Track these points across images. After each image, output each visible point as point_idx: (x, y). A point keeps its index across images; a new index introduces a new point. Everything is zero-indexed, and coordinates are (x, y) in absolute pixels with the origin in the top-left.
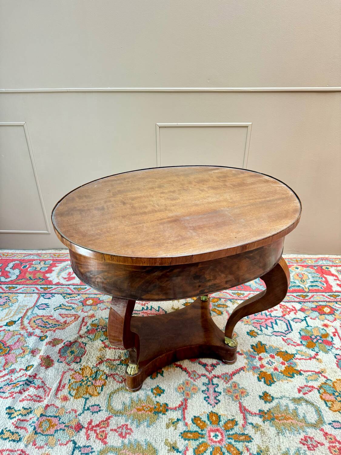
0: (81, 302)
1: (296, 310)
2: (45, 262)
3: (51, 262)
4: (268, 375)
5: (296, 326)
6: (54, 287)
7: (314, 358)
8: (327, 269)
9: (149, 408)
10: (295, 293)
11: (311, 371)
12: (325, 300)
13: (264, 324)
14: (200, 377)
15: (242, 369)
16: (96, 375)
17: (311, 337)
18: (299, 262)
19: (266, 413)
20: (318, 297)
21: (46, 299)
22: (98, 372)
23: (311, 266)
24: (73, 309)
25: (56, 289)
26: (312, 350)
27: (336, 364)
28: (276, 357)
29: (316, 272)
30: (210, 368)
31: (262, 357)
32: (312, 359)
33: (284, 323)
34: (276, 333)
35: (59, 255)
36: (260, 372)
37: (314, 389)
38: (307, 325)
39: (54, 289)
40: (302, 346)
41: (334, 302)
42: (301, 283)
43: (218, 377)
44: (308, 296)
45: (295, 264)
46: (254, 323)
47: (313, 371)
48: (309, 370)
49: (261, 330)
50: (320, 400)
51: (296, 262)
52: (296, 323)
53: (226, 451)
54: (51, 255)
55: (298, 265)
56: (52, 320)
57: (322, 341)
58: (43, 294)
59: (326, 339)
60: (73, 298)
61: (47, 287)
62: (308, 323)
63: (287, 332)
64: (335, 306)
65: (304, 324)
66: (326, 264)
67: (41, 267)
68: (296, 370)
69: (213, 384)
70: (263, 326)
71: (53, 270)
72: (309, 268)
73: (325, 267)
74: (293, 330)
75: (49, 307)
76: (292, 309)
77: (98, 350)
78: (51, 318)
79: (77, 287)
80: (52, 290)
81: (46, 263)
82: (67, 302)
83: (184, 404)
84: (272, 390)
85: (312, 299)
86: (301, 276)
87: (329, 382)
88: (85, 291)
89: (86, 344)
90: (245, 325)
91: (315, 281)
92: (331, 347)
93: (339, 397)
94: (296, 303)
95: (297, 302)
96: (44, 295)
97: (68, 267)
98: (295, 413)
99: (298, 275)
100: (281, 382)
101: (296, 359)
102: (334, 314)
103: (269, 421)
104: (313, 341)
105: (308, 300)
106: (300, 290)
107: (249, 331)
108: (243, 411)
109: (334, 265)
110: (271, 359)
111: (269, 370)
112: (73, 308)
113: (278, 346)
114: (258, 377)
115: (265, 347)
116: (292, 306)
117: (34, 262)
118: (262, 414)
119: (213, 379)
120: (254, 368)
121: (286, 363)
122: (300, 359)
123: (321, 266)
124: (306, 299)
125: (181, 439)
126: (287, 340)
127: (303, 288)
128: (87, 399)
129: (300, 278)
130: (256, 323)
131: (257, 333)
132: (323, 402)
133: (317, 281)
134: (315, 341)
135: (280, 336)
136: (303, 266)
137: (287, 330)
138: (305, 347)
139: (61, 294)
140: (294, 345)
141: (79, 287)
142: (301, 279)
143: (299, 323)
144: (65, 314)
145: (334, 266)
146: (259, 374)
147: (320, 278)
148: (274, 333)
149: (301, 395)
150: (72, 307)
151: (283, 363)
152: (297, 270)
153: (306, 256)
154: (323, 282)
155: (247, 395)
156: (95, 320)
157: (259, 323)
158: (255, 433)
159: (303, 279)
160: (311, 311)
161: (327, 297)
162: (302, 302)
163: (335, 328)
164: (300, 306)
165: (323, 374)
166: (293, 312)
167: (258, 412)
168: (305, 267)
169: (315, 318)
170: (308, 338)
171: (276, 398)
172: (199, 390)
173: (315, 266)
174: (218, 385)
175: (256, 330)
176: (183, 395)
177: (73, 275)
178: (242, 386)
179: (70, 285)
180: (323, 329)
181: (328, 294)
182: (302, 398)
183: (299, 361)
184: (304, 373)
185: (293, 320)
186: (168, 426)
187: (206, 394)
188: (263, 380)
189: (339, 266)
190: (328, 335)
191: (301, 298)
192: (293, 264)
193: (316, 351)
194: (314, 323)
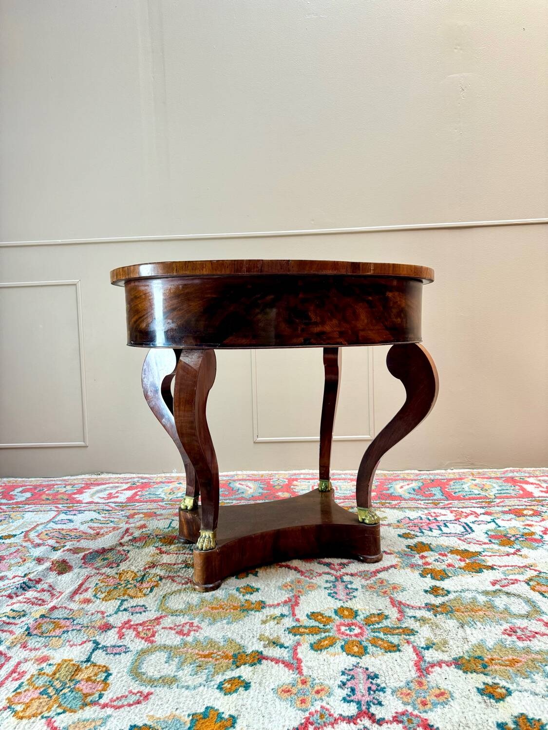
0: (125, 516)
1: (476, 514)
2: (74, 486)
3: (83, 485)
4: (438, 571)
5: (479, 527)
6: (84, 505)
7: (515, 554)
8: (521, 480)
9: (232, 606)
10: (473, 500)
11: (512, 566)
12: (523, 504)
13: (426, 527)
14: (320, 575)
15: (393, 566)
16: (143, 578)
17: (505, 536)
18: (475, 475)
19: (437, 607)
20: (512, 502)
21: (70, 516)
22: (147, 576)
23: (496, 477)
25: (87, 507)
26: (510, 547)
28: (449, 555)
29: (504, 482)
30: (337, 567)
31: (426, 556)
32: (512, 555)
33: (459, 526)
34: (447, 535)
35: (97, 479)
36: (424, 568)
37: (519, 582)
38: (497, 526)
39: (84, 507)
40: (493, 545)
41: (538, 505)
42: (481, 491)
43: (352, 575)
44: (495, 501)
45: (470, 477)
46: (409, 527)
47: (514, 566)
48: (506, 565)
49: (422, 532)
50: (532, 591)
52: (479, 525)
53: (370, 645)
54: (86, 479)
55: (475, 477)
57: (525, 538)
59: (530, 537)
60: (114, 514)
61: (73, 505)
62: (499, 524)
64: (541, 509)
65: (492, 526)
66: (520, 476)
67: (67, 489)
68: (485, 566)
69: (343, 582)
70: (425, 529)
71: (85, 492)
72: (493, 480)
73: (519, 478)
74: (475, 531)
75: (73, 522)
76: (471, 513)
77: (149, 556)
78: (75, 531)
80: (80, 508)
81: (76, 486)
82: (102, 517)
83: (293, 600)
84: (445, 584)
85: (501, 504)
86: (481, 486)
87: (543, 575)
88: (133, 507)
89: (129, 551)
90: (394, 528)
92: (541, 544)
95: (478, 507)
96: (66, 512)
97: (109, 488)
98: (491, 607)
99: (475, 485)
100: (460, 577)
101: (483, 556)
102: (540, 515)
103: (444, 614)
104: (509, 539)
105: (496, 505)
106: (481, 497)
107: (401, 534)
108: (398, 605)
109: (532, 475)
110: (441, 557)
111: (438, 566)
112: (112, 522)
113: (451, 545)
114: (420, 574)
115: (429, 546)
116: (471, 511)
117: (55, 487)
118: (429, 607)
119: (344, 577)
120: (412, 566)
121: (467, 560)
122: (490, 556)
123: (512, 478)
124: (492, 505)
125: (287, 635)
126: (465, 539)
127: (486, 495)
128: (123, 601)
129: (479, 487)
130: (412, 526)
131: (415, 535)
132: (537, 593)
133: (507, 489)
134: (513, 539)
135: (454, 537)
136: (482, 478)
137: (464, 532)
138: (497, 545)
139: (95, 511)
140: (478, 544)
141: (124, 504)
142: (481, 488)
143: (483, 525)
144: (98, 527)
145: (532, 477)
146: (422, 571)
147: (511, 486)
148: (445, 535)
149: (497, 587)
150: (110, 521)
151: (462, 560)
152: (473, 481)
153: (487, 470)
154: (517, 490)
155: (403, 590)
156: (146, 531)
157: (418, 527)
158: (421, 626)
159: (485, 488)
160: (501, 514)
161: (525, 502)
162: (486, 507)
163: (544, 527)
164: (483, 511)
165: (531, 568)
166: (472, 516)
167: (424, 605)
168: (487, 478)
169: (510, 520)
170: (501, 536)
171: (455, 592)
172: (320, 587)
173: (502, 478)
174: (351, 583)
175: (412, 533)
176: (291, 592)
177: (116, 495)
178: (394, 582)
179: (110, 502)
180: (525, 528)
181: (527, 499)
182: (500, 590)
183: (489, 557)
184: (499, 568)
185: (473, 522)
186: (264, 622)
187: (332, 590)
188: (429, 576)
189: (540, 476)
190: (533, 533)
191: (484, 504)
192: (466, 477)
193: (516, 548)
194: (509, 524)
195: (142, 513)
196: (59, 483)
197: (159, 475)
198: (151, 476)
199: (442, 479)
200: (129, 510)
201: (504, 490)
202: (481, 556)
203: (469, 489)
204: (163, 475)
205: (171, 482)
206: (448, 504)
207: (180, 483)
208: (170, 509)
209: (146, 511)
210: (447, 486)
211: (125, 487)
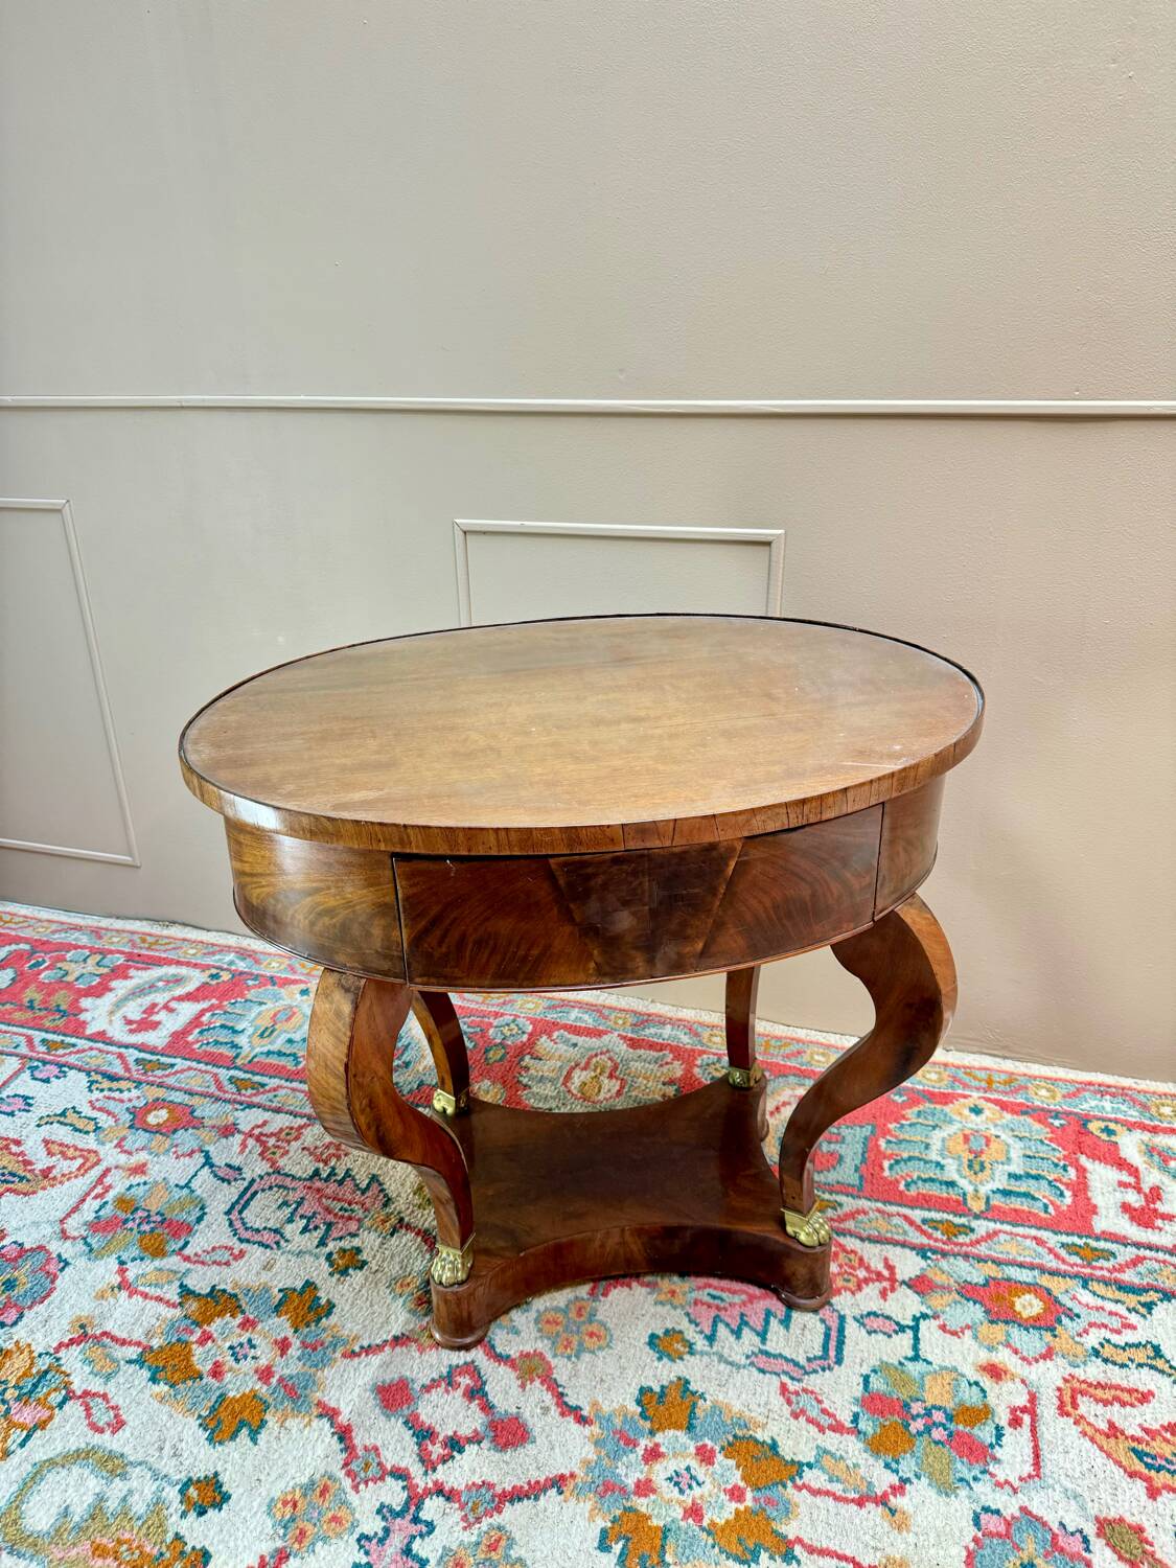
0: (132, 1111)
1: (892, 1280)
2: (103, 958)
3: (121, 960)
4: (650, 1528)
5: (861, 1347)
6: (82, 1043)
7: (882, 1501)
8: (1104, 1136)
9: (137, 1554)
10: (922, 1208)
11: (842, 1558)
12: (1037, 1261)
13: (736, 1312)
14: (382, 1478)
15: (559, 1482)
16: (35, 1386)
17: (907, 1406)
18: (995, 1086)
20: (1014, 1243)
21: (37, 1082)
22: (49, 1377)
23: (1043, 1109)
24: (95, 1131)
25: (83, 1055)
26: (887, 1466)
27: (964, 1554)
28: (719, 1457)
29: (1051, 1140)
30: (437, 1450)
31: (663, 1449)
32: (870, 1506)
33: (818, 1323)
34: (763, 1361)
35: (156, 942)
36: (626, 1509)
38: (911, 1354)
39: (78, 1052)
40: (852, 1438)
41: (1076, 1276)
42: (966, 1172)
43: (450, 1495)
44: (972, 1230)
45: (975, 1094)
46: (696, 1302)
48: (833, 1547)
49: (711, 1339)
51: (984, 1084)
52: (869, 1333)
54: (136, 938)
55: (988, 1100)
56: (14, 1154)
57: (950, 1435)
58: (36, 1064)
59: (968, 1429)
60: (116, 1095)
61: (62, 1041)
62: (922, 1346)
63: (815, 1365)
64: (1074, 1298)
66: (1113, 1116)
67: (84, 971)
68: (778, 1535)
69: (416, 1520)
70: (729, 1321)
71: (111, 990)
72: (1029, 1120)
73: (1102, 1125)
74: (846, 1361)
75: (28, 1111)
76: (879, 1274)
77: (94, 1294)
78: (14, 1149)
79: (148, 1056)
80: (71, 1053)
81: (106, 961)
82: (90, 1102)
85: (983, 1249)
86: (975, 1146)
88: (164, 1076)
89: (67, 1264)
90: (656, 1304)
91: (1028, 1176)
92: (976, 1472)
94: (907, 1251)
95: (913, 1247)
96: (37, 1067)
97: (160, 984)
99: (966, 1139)
101: (799, 1489)
102: (1052, 1329)
104: (907, 1426)
105: (964, 1248)
106: (948, 1200)
107: (660, 1333)
109: (1147, 1122)
110: (694, 1464)
111: (666, 1508)
112: (97, 1129)
113: (747, 1413)
114: (604, 1531)
115: (694, 1405)
116: (886, 1260)
117: (69, 956)
119: (427, 1501)
120: (609, 1488)
121: (749, 1495)
122: (817, 1493)
123: (1085, 1120)
124: (956, 1244)
126: (797, 1393)
127: (964, 1194)
129: (972, 1151)
130: (703, 1304)
131: (690, 1345)
133: (1037, 1178)
134: (917, 1426)
135: (778, 1375)
136: (1004, 1106)
137: (815, 1358)
138: (861, 1445)
139: (88, 1074)
140: (817, 1425)
141: (154, 1058)
142: (971, 1157)
143: (881, 1337)
144: (61, 1145)
145: (1144, 1127)
146: (615, 1520)
147: (1056, 1165)
148: (761, 1361)
150: (96, 1123)
151: (736, 1494)
152: (973, 1116)
153: (1036, 1069)
154: (1062, 1187)
156: (138, 1185)
157: (718, 1308)
159: (983, 1157)
160: (955, 1295)
161: (1050, 1250)
162: (933, 1251)
163: (1029, 1392)
164: (916, 1268)
166: (877, 1284)
168: (1015, 1111)
169: (960, 1333)
170: (892, 1406)
172: (353, 1528)
173: (1057, 1115)
174: (431, 1528)
175: (690, 1333)
176: (281, 1532)
177: (160, 1016)
178: (524, 1552)
179: (134, 1046)
180: (977, 1384)
181: (1064, 1238)
183: (810, 1498)
184: (803, 1556)
185: (860, 1320)
187: (367, 1552)
188: (620, 1546)
189: (1166, 1131)
190: (985, 1413)
191: (938, 1235)
192: (967, 1093)
193: (901, 1474)
194: (947, 1352)
195: (171, 1106)
196: (84, 940)
200: (153, 1084)
202: (795, 1486)
203: (942, 1151)
205: (290, 983)
206: (847, 1216)
209: (178, 1097)
210: (892, 1126)
211: (190, 987)
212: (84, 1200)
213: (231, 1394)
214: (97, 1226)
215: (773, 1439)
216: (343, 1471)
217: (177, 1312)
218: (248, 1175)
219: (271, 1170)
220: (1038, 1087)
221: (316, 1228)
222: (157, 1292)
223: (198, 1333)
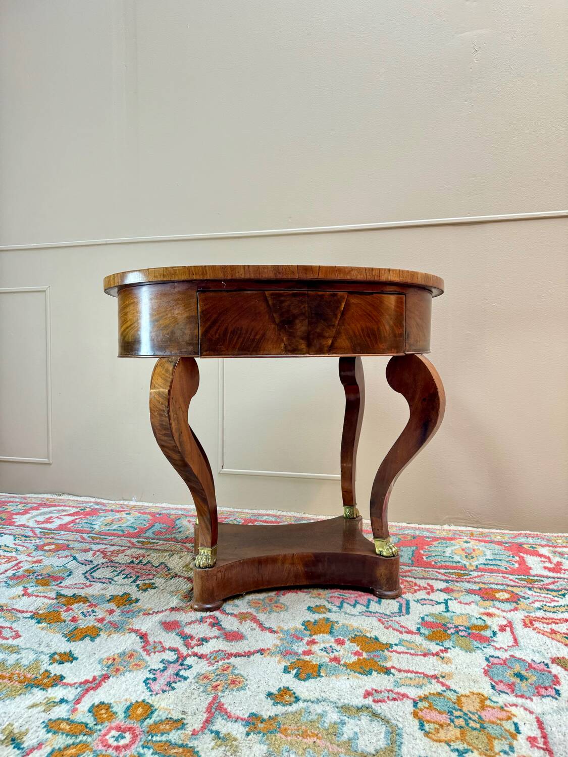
0: (36, 546)
1: (432, 589)
2: (26, 505)
3: (36, 505)
4: (312, 665)
5: (419, 609)
6: (12, 527)
7: (436, 655)
8: (531, 549)
9: (22, 678)
10: (444, 569)
11: (416, 673)
12: (504, 583)
13: (353, 600)
14: (164, 651)
15: (261, 651)
17: (444, 625)
18: (474, 535)
19: (263, 720)
20: (492, 578)
23: (500, 542)
24: (15, 551)
25: (12, 530)
26: (437, 644)
27: (483, 671)
29: (505, 550)
30: (194, 642)
31: (317, 641)
32: (430, 656)
33: (396, 603)
34: (369, 614)
35: (54, 500)
36: (298, 660)
37: (405, 699)
38: (445, 610)
39: (10, 530)
40: (418, 636)
41: (525, 587)
42: (464, 559)
43: (201, 656)
44: (470, 575)
45: (465, 538)
46: (332, 597)
47: (419, 673)
48: (411, 669)
49: (340, 607)
50: (411, 717)
51: (469, 535)
52: (423, 605)
54: (44, 499)
55: (471, 539)
57: (469, 634)
59: (478, 632)
60: (28, 541)
61: (2, 527)
62: (450, 608)
63: (396, 615)
64: (525, 593)
65: (439, 609)
66: (533, 543)
67: (16, 508)
68: (381, 666)
69: (182, 664)
70: (349, 602)
71: (29, 513)
72: (493, 544)
74: (411, 613)
76: (425, 588)
79: (47, 531)
80: (6, 530)
81: (28, 506)
82: (14, 543)
83: (97, 681)
85: (477, 580)
86: (469, 551)
87: (449, 694)
88: (54, 536)
90: (310, 597)
92: (485, 645)
93: (461, 719)
94: (438, 581)
95: (441, 580)
97: (55, 512)
98: (334, 731)
99: (463, 550)
100: (332, 678)
101: (391, 652)
102: (516, 602)
103: (261, 735)
104: (446, 631)
105: (467, 580)
106: (457, 567)
107: (313, 606)
108: (214, 710)
109: (551, 544)
110: (334, 645)
111: (320, 659)
112: (17, 551)
113: (361, 628)
114: (286, 667)
115: (333, 625)
116: (428, 584)
117: (8, 504)
118: (252, 720)
119: (188, 658)
120: (286, 653)
121: (365, 654)
122: (401, 653)
123: (520, 544)
124: (463, 579)
125: (40, 729)
126: (387, 622)
127: (465, 565)
129: (466, 553)
130: (335, 597)
131: (329, 609)
132: (416, 722)
133: (500, 560)
134: (451, 631)
135: (376, 617)
136: (479, 541)
137: (395, 612)
138: (423, 638)
139: (14, 536)
140: (399, 631)
141: (49, 531)
143: (429, 606)
145: (550, 546)
146: (292, 663)
147: (509, 556)
148: (367, 614)
149: (369, 701)
150: (16, 549)
151: (357, 654)
152: (465, 543)
154: (513, 563)
155: (243, 688)
156: (37, 566)
157: (343, 598)
158: (212, 749)
159: (472, 555)
160: (464, 593)
161: (511, 580)
162: (452, 581)
163: (507, 621)
164: (443, 585)
165: (441, 680)
166: (424, 591)
167: (246, 716)
168: (486, 542)
169: (469, 604)
170: (437, 625)
171: (305, 701)
172: (146, 667)
173: (506, 543)
174: (190, 667)
175: (329, 606)
176: (106, 669)
177: (54, 520)
178: (242, 672)
179: (39, 528)
180: (480, 618)
181: (517, 577)
182: (367, 708)
183: (397, 655)
184: (396, 673)
185: (418, 601)
186: (33, 706)
187: (154, 674)
188: (295, 671)
189: (560, 547)
190: (486, 627)
191: (454, 576)
192: (461, 537)
193: (445, 646)
194: (463, 610)
195: (57, 545)
196: (17, 500)
197: (117, 502)
198: (110, 502)
199: (428, 537)
200: (48, 538)
201: (495, 559)
202: (389, 651)
203: (452, 553)
204: (121, 502)
205: (121, 511)
206: (406, 572)
207: (129, 514)
208: (87, 543)
209: (61, 542)
210: (426, 547)
211: (71, 512)
212: (7, 571)
213: (81, 627)
214: (13, 577)
215: (375, 636)
216: (142, 649)
217: (55, 601)
218: (95, 563)
219: (108, 561)
220: (496, 536)
221: (131, 577)
222: (45, 594)
223: (65, 608)
